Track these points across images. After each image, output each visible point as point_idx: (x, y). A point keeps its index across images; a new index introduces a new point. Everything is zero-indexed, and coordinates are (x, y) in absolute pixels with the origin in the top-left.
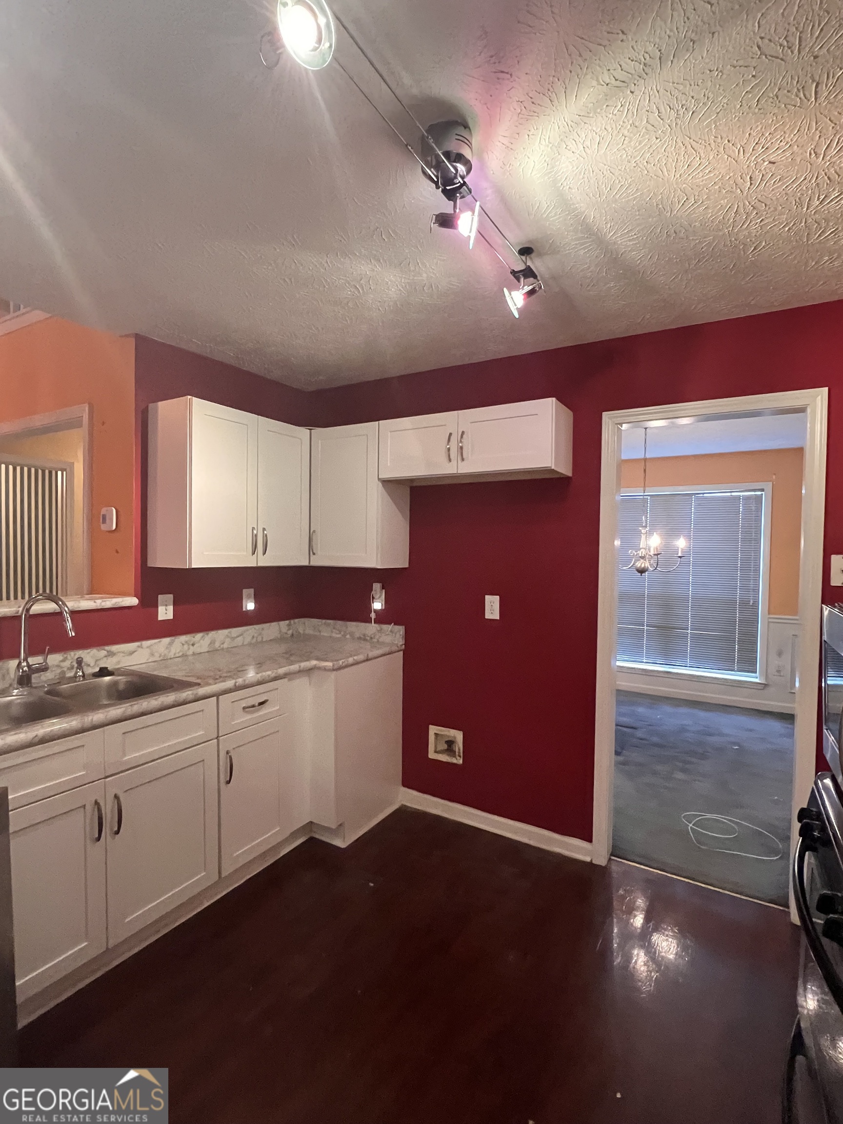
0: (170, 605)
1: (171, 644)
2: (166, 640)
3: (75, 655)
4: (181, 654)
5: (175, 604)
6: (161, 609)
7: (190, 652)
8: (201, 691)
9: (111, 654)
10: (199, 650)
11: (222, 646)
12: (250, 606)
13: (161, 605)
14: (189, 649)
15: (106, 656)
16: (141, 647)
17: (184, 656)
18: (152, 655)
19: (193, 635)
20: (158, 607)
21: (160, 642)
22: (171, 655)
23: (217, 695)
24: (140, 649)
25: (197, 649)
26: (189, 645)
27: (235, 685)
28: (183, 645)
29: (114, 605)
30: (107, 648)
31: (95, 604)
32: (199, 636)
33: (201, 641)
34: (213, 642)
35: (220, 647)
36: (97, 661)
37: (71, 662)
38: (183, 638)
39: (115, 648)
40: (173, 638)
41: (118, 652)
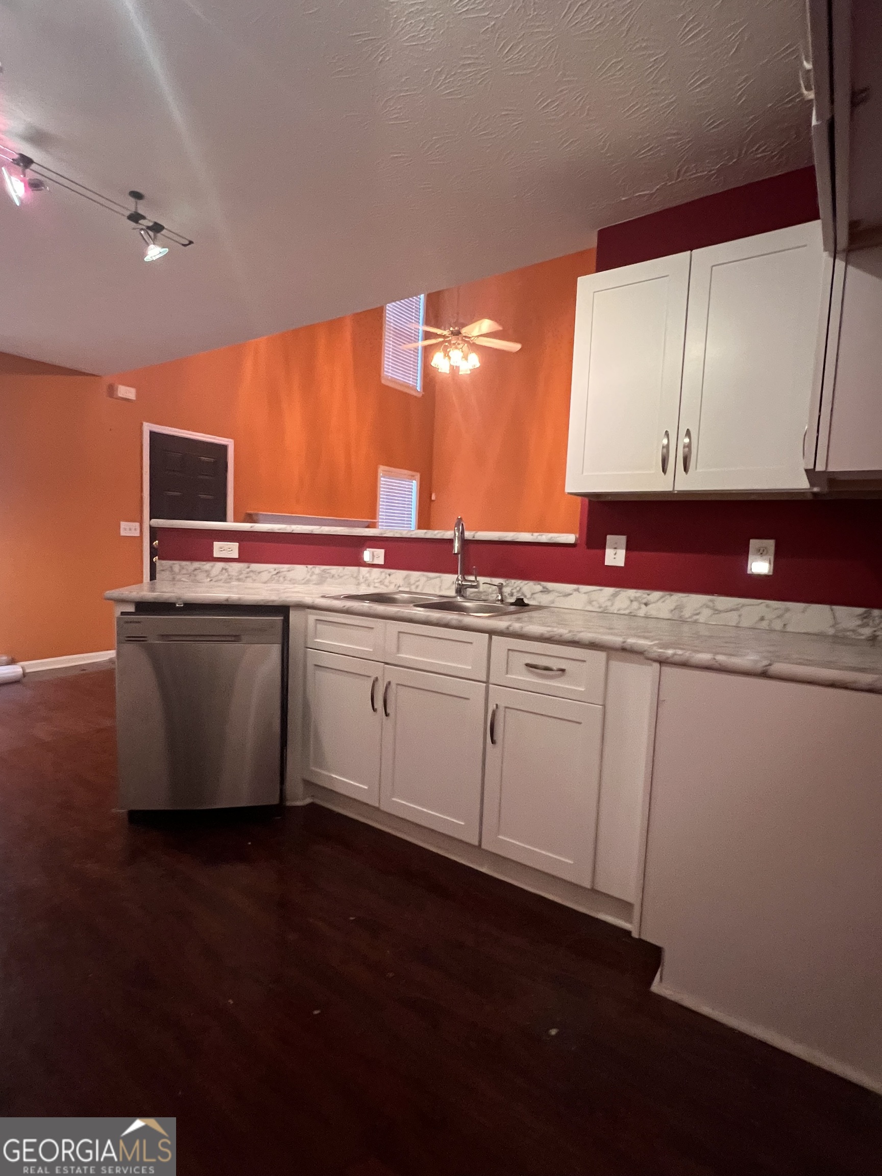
0: (622, 548)
1: (615, 595)
2: (609, 591)
3: (515, 583)
4: (627, 612)
5: (628, 549)
6: (609, 553)
7: (642, 613)
8: (468, 620)
9: (546, 591)
10: (654, 613)
11: (695, 617)
12: (760, 566)
13: (610, 548)
14: (640, 608)
15: (541, 592)
16: (577, 590)
17: (632, 615)
18: (590, 602)
19: (648, 592)
20: (605, 549)
21: (601, 590)
22: (614, 609)
23: (491, 633)
24: (575, 594)
25: (652, 610)
26: (640, 603)
27: (508, 628)
28: (632, 601)
29: (550, 539)
30: (543, 583)
31: (532, 537)
32: (656, 595)
33: (659, 603)
34: (679, 608)
35: (690, 617)
36: (533, 594)
37: (512, 590)
38: (632, 593)
39: (550, 585)
40: (618, 589)
41: (553, 591)
